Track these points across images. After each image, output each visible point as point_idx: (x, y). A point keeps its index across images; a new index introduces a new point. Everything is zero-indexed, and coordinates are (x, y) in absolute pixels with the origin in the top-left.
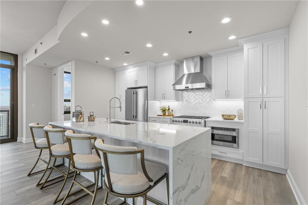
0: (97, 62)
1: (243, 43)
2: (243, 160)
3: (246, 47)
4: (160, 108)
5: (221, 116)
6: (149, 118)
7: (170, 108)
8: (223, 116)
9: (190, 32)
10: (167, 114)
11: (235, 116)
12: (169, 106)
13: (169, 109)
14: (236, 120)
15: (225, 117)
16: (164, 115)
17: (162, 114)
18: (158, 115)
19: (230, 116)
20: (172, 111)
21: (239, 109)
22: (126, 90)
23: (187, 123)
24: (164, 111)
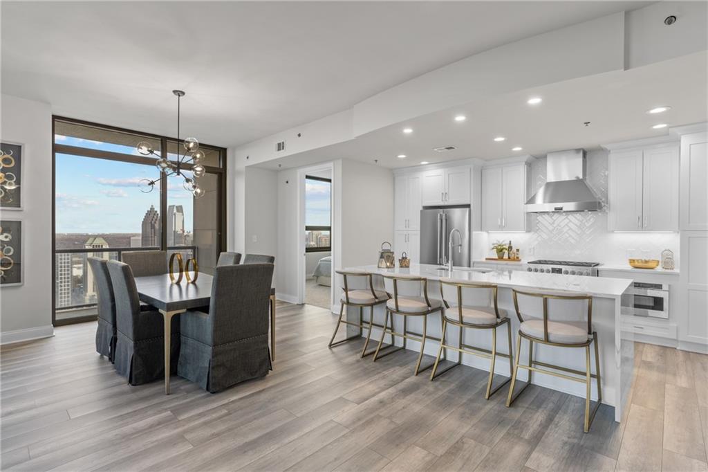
0: (376, 161)
1: (679, 133)
2: (676, 340)
3: (685, 142)
4: (493, 244)
5: (628, 261)
6: (473, 263)
7: (512, 245)
8: (632, 261)
9: (587, 123)
10: (506, 256)
11: (658, 262)
12: (510, 242)
13: (510, 248)
14: (659, 269)
15: (637, 264)
16: (501, 258)
17: (497, 257)
18: (487, 259)
19: (646, 262)
20: (518, 250)
21: (666, 250)
22: (421, 211)
23: (561, 273)
24: (500, 251)
